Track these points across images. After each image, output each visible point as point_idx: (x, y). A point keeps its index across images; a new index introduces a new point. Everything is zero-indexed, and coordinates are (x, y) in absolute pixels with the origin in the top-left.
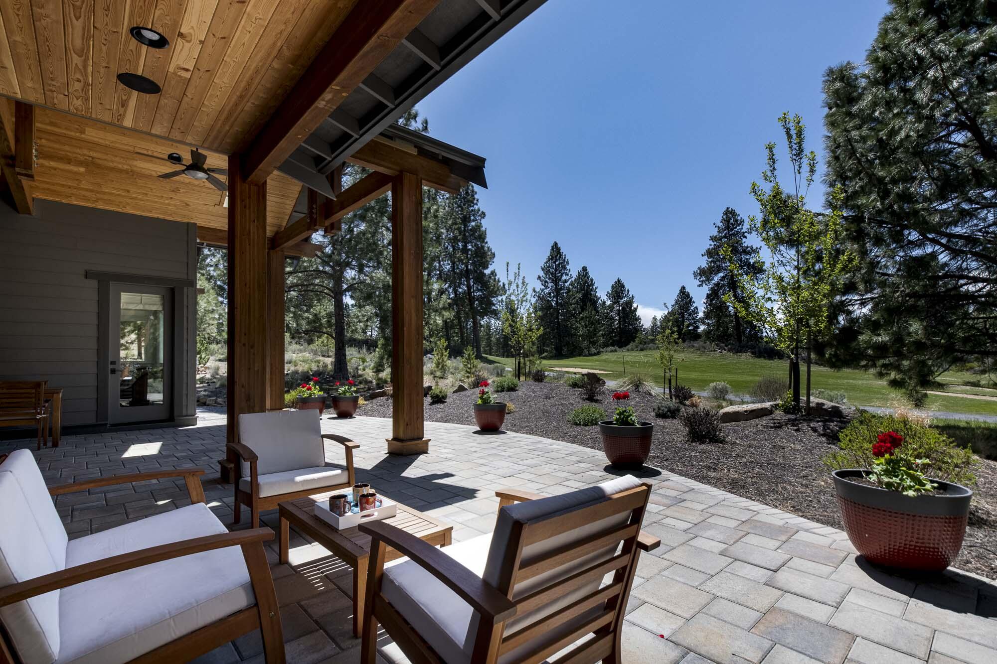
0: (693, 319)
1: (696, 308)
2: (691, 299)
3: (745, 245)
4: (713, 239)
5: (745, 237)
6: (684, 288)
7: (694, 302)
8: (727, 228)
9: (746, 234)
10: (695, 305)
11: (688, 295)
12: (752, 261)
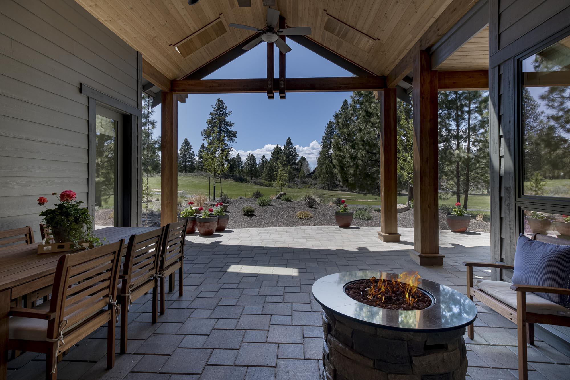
0: (191, 158)
1: (193, 152)
2: (191, 146)
3: (227, 121)
4: (211, 114)
5: (227, 116)
6: (186, 139)
7: (192, 148)
8: (219, 109)
9: (228, 115)
10: (192, 150)
11: (189, 144)
12: (230, 130)
